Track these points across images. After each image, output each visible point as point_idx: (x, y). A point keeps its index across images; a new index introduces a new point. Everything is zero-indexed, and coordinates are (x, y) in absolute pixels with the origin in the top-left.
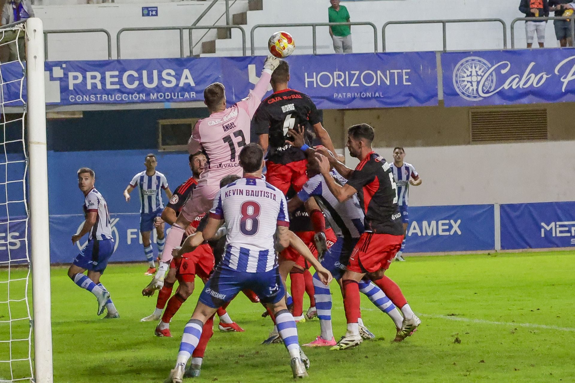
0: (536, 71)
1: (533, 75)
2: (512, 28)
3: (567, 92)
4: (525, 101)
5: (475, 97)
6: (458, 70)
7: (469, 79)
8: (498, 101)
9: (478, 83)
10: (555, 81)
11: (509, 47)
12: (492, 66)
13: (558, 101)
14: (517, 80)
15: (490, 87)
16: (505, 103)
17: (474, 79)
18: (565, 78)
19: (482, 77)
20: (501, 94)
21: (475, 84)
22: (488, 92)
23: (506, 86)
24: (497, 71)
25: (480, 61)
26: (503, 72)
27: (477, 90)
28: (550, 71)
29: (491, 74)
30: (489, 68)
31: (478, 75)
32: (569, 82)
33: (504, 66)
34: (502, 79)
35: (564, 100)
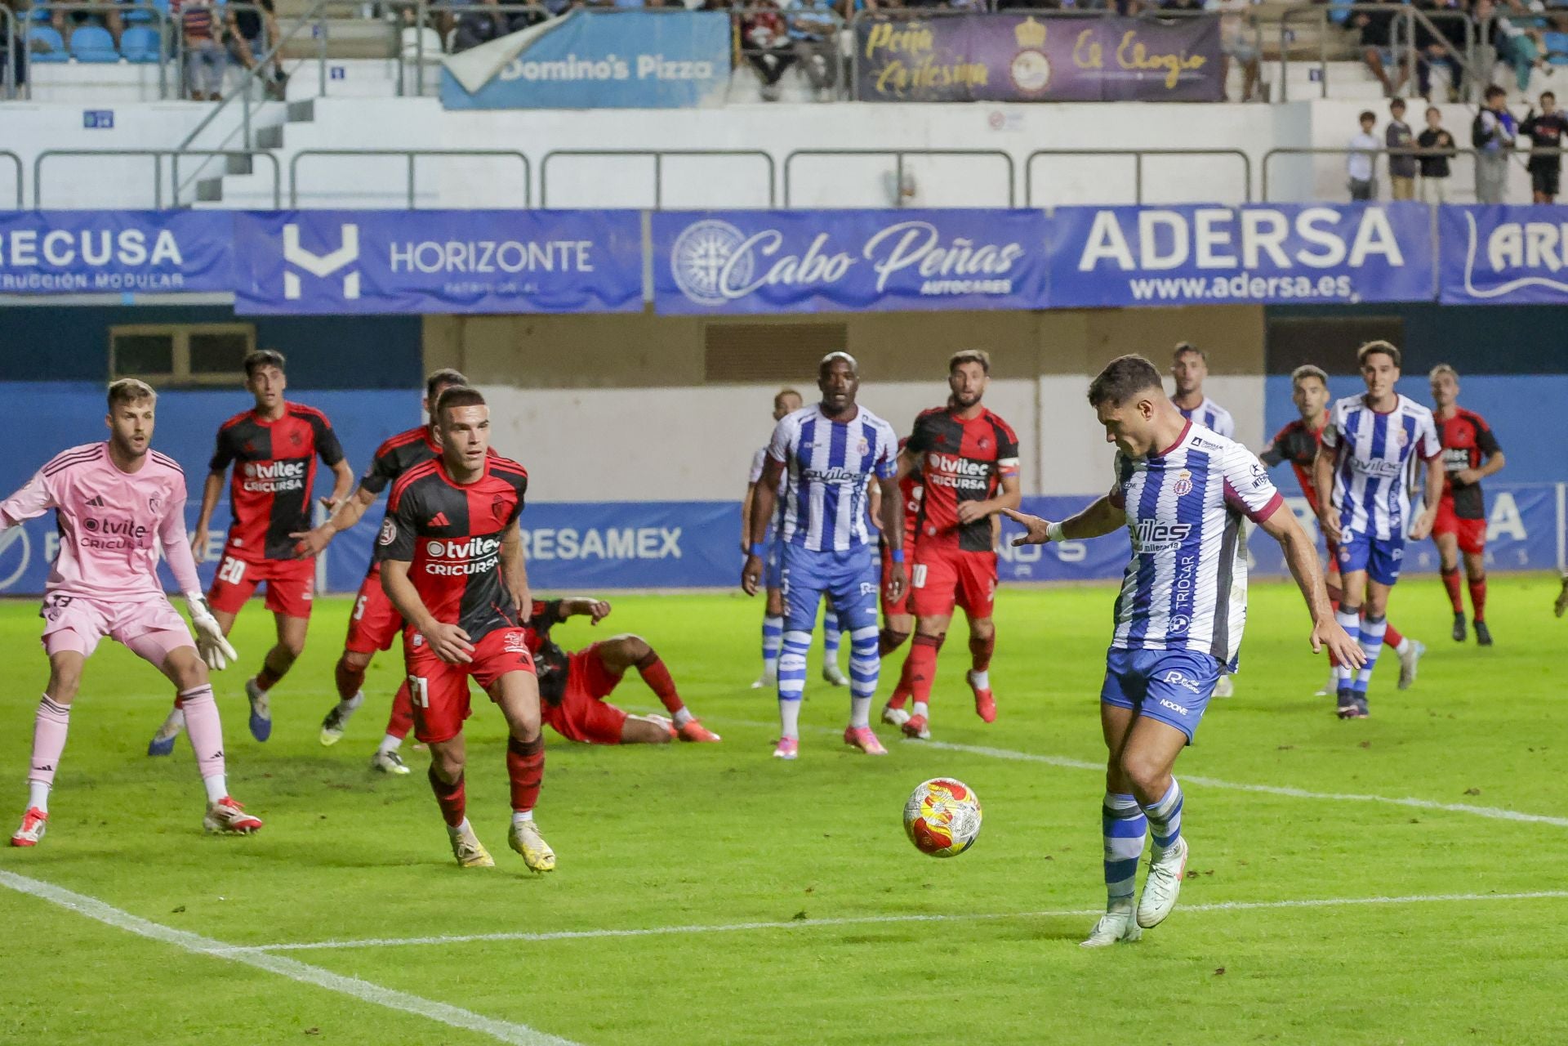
0: (829, 250)
1: (823, 259)
2: (786, 168)
3: (888, 291)
4: (807, 307)
5: (712, 297)
6: (683, 244)
7: (703, 262)
8: (755, 306)
9: (720, 270)
10: (863, 270)
11: (780, 204)
12: (748, 237)
13: (870, 307)
14: (792, 267)
15: (742, 280)
16: (771, 310)
17: (713, 262)
18: (884, 264)
19: (727, 259)
20: (763, 293)
21: (713, 273)
22: (737, 288)
23: (772, 278)
24: (757, 248)
25: (723, 229)
26: (769, 250)
27: (717, 285)
28: (855, 250)
29: (744, 255)
30: (741, 244)
31: (718, 256)
32: (893, 275)
33: (769, 240)
34: (764, 264)
35: (880, 307)
